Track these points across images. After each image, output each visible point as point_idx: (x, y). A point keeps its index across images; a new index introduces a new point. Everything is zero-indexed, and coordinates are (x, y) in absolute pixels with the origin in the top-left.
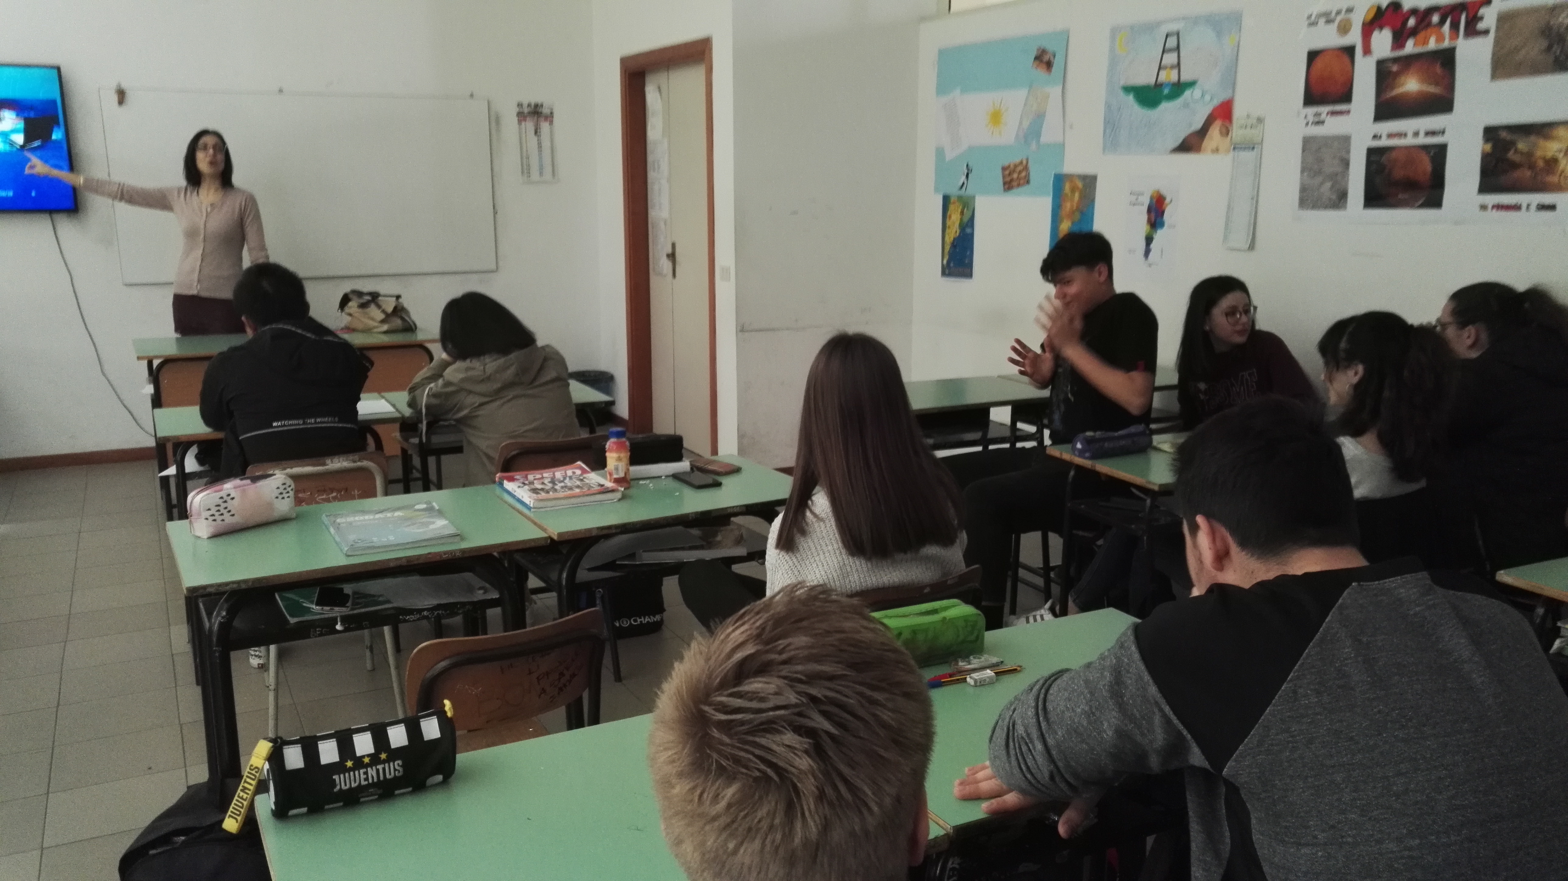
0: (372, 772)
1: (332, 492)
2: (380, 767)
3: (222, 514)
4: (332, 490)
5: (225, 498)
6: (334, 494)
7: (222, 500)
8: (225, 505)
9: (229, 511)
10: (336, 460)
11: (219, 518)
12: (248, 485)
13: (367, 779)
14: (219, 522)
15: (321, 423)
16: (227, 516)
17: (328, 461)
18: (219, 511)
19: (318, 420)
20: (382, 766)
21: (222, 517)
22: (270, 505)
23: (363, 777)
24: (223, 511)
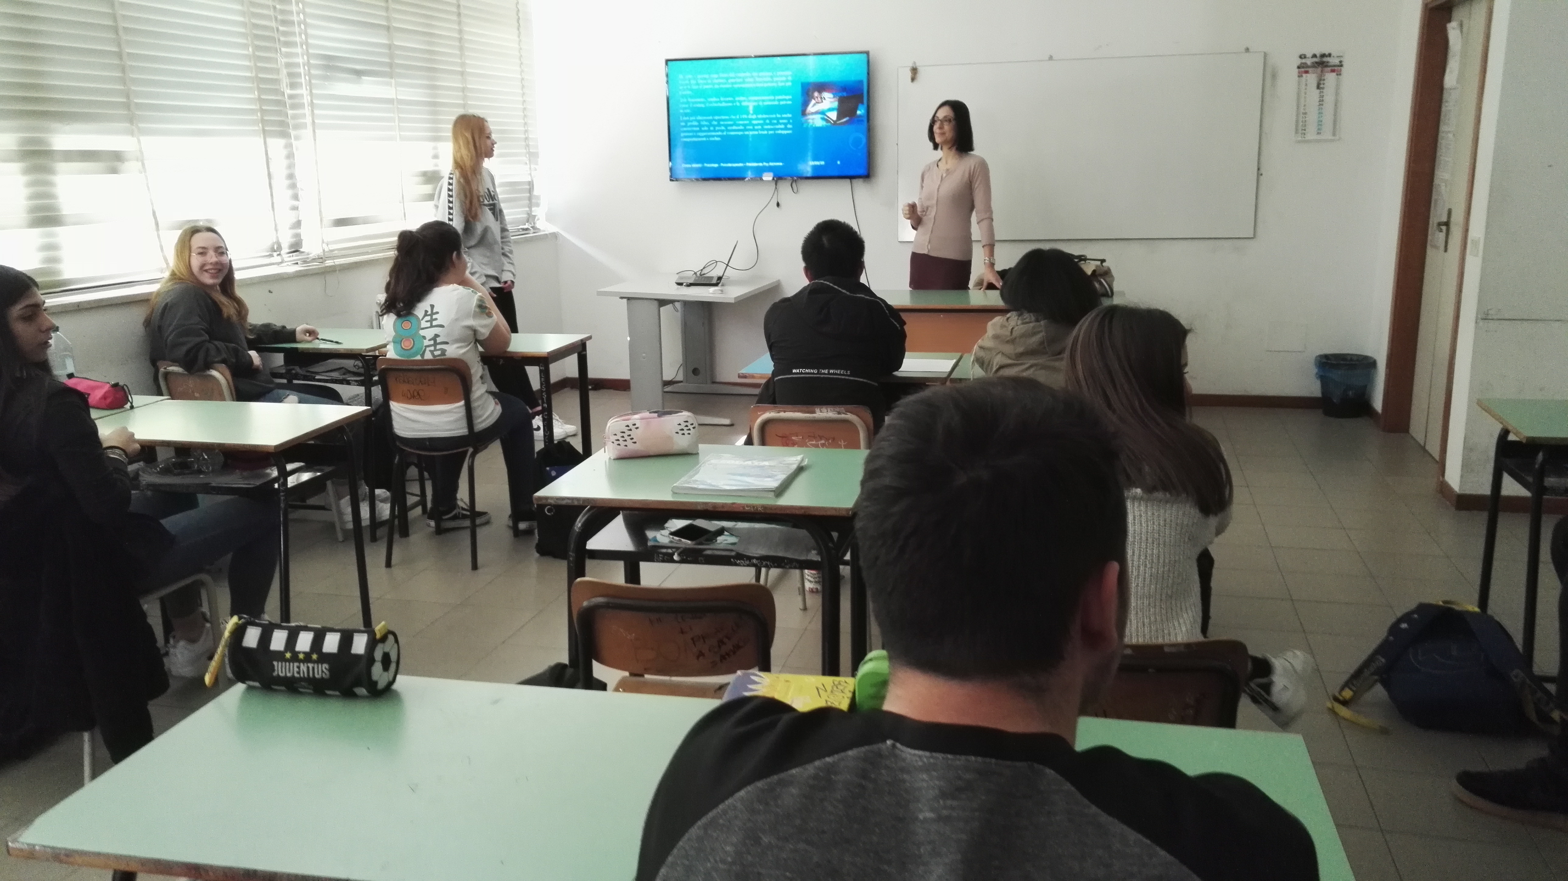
0: (303, 667)
1: (821, 439)
2: (311, 665)
3: (626, 441)
4: (821, 438)
5: (631, 427)
6: (823, 442)
7: (628, 428)
8: (629, 433)
9: (632, 439)
10: (824, 410)
11: (623, 443)
12: (654, 418)
13: (299, 673)
14: (622, 446)
15: (833, 374)
16: (629, 442)
17: (817, 410)
18: (623, 437)
19: (832, 371)
20: (312, 665)
21: (625, 443)
22: (670, 438)
23: (296, 669)
24: (626, 438)
